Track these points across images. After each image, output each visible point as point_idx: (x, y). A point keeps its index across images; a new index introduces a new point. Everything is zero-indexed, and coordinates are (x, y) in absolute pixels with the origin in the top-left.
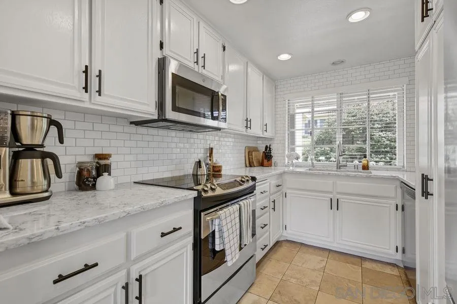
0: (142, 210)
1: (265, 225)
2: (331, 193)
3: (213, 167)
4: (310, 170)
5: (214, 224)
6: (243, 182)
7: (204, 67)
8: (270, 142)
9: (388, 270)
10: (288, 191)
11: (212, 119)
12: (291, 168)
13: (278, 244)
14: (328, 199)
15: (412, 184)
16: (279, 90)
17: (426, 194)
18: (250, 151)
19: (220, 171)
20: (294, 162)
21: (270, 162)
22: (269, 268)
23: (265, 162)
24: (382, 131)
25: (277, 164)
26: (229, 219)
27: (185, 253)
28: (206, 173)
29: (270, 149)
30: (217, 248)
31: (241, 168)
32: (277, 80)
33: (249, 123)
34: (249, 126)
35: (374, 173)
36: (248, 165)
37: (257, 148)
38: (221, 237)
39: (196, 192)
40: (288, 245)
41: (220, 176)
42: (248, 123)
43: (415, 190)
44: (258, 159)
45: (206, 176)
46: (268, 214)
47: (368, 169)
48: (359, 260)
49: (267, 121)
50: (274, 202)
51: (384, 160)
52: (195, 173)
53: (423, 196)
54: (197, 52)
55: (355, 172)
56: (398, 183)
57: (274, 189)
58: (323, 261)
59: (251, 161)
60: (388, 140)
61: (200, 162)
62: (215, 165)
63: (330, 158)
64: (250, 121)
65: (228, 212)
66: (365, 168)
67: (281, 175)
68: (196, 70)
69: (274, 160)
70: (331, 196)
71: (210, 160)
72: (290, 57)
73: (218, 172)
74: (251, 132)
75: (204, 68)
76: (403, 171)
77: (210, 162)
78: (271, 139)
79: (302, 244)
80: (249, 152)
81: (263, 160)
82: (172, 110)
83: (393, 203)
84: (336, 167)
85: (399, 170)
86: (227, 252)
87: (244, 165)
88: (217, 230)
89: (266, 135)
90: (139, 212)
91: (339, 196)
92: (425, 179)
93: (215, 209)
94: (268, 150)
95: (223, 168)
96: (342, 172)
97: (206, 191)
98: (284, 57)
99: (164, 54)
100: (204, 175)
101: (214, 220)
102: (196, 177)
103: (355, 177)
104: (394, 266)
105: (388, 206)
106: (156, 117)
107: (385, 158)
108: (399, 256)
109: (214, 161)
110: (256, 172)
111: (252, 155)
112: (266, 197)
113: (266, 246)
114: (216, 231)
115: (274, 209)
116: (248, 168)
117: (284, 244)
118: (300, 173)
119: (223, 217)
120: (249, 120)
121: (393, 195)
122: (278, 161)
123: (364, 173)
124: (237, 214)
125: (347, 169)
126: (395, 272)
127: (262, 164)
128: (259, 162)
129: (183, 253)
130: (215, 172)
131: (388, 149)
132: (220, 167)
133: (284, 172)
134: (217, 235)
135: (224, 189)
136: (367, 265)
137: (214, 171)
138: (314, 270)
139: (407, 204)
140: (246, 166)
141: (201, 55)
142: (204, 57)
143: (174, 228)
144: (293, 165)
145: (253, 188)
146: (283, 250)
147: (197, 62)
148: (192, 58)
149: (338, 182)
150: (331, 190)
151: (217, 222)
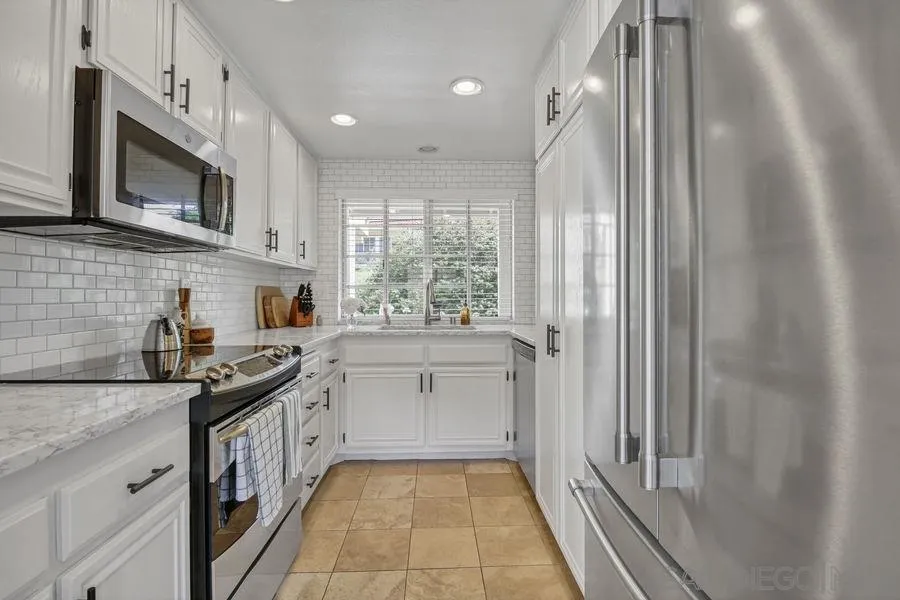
0: (88, 437)
1: (314, 439)
2: (420, 364)
3: (192, 332)
4: (383, 328)
5: (232, 448)
6: (279, 357)
7: (186, 107)
8: (309, 278)
9: (498, 469)
10: (349, 370)
11: (203, 225)
12: (350, 327)
13: (332, 470)
14: (415, 375)
15: (531, 340)
16: (324, 178)
17: (552, 350)
18: (266, 297)
19: (209, 339)
20: (355, 315)
21: (308, 318)
22: (321, 520)
23: (300, 317)
24: (473, 264)
25: (321, 320)
26: (265, 434)
27: (176, 521)
28: (179, 347)
29: (309, 291)
30: (242, 496)
31: (248, 331)
32: (322, 159)
33: (274, 237)
34: (273, 245)
35: (479, 328)
36: (262, 324)
37: (278, 289)
38: (250, 471)
39: (198, 385)
40: (348, 469)
41: (210, 350)
42: (271, 238)
43: (534, 348)
44: (282, 312)
45: (179, 353)
46: (317, 416)
47: (469, 323)
48: (461, 465)
49: (306, 236)
50: (328, 392)
51: (476, 309)
52: (151, 348)
53: (548, 353)
54: (172, 72)
55: (451, 328)
56: (509, 342)
57: (326, 368)
58: (410, 480)
59: (268, 315)
60: (482, 278)
61: (165, 322)
62: (194, 328)
63: (400, 307)
64: (276, 235)
65: (263, 420)
66: (465, 321)
67: (336, 341)
68: (168, 110)
69: (316, 313)
70: (421, 370)
71: (183, 316)
72: (354, 122)
73: (203, 341)
74: (275, 257)
75: (187, 112)
76: (511, 323)
77: (183, 322)
78: (310, 272)
79: (372, 462)
80: (264, 298)
81: (293, 314)
82: (118, 200)
83: (503, 369)
84: (424, 322)
85: (506, 322)
86: (263, 500)
87: (254, 326)
88: (240, 459)
89: (304, 264)
90: (82, 441)
91: (432, 369)
92: (552, 331)
93: (233, 418)
94: (305, 292)
95: (217, 334)
96: (436, 329)
97: (215, 382)
98: (343, 120)
99: (93, 61)
100: (177, 350)
101: (233, 442)
102: (152, 358)
103: (455, 336)
104: (504, 462)
105: (497, 375)
106: (68, 212)
107: (477, 306)
108: (510, 446)
109: (193, 318)
110: (283, 338)
111: (271, 304)
112: (315, 384)
113: (315, 478)
114: (238, 462)
115: (328, 405)
116: (263, 332)
117: (340, 469)
118: (371, 335)
119: (254, 429)
120: (273, 232)
121: (503, 360)
122: (324, 316)
123: (465, 330)
124: (278, 422)
125: (440, 324)
126: (506, 469)
127: (291, 322)
128: (285, 318)
129: (172, 523)
130: (199, 342)
131: (482, 293)
132: (211, 330)
133: (342, 336)
134: (240, 470)
135: (249, 375)
136: (473, 469)
137: (193, 340)
138: (399, 499)
139: (520, 369)
140: (259, 328)
141: (180, 79)
142: (187, 86)
143: (154, 471)
144: (352, 321)
145: (297, 369)
146: (341, 481)
147: (172, 95)
148: (159, 85)
149: (430, 346)
150: (420, 360)
151: (240, 442)
